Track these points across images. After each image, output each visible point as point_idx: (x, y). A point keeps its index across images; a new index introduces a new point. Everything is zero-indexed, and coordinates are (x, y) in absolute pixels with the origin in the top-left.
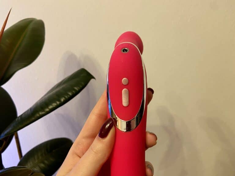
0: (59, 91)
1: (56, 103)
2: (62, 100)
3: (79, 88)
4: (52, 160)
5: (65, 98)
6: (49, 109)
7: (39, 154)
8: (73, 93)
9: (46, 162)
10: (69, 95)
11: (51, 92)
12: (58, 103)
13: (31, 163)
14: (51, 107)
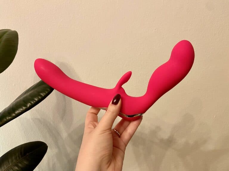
0: (26, 97)
1: (22, 108)
2: (28, 105)
3: (45, 94)
4: (26, 163)
5: (31, 103)
6: (15, 114)
7: (13, 158)
8: (39, 98)
9: (20, 165)
10: (35, 100)
11: (19, 99)
12: (24, 108)
13: (5, 166)
14: (17, 112)
